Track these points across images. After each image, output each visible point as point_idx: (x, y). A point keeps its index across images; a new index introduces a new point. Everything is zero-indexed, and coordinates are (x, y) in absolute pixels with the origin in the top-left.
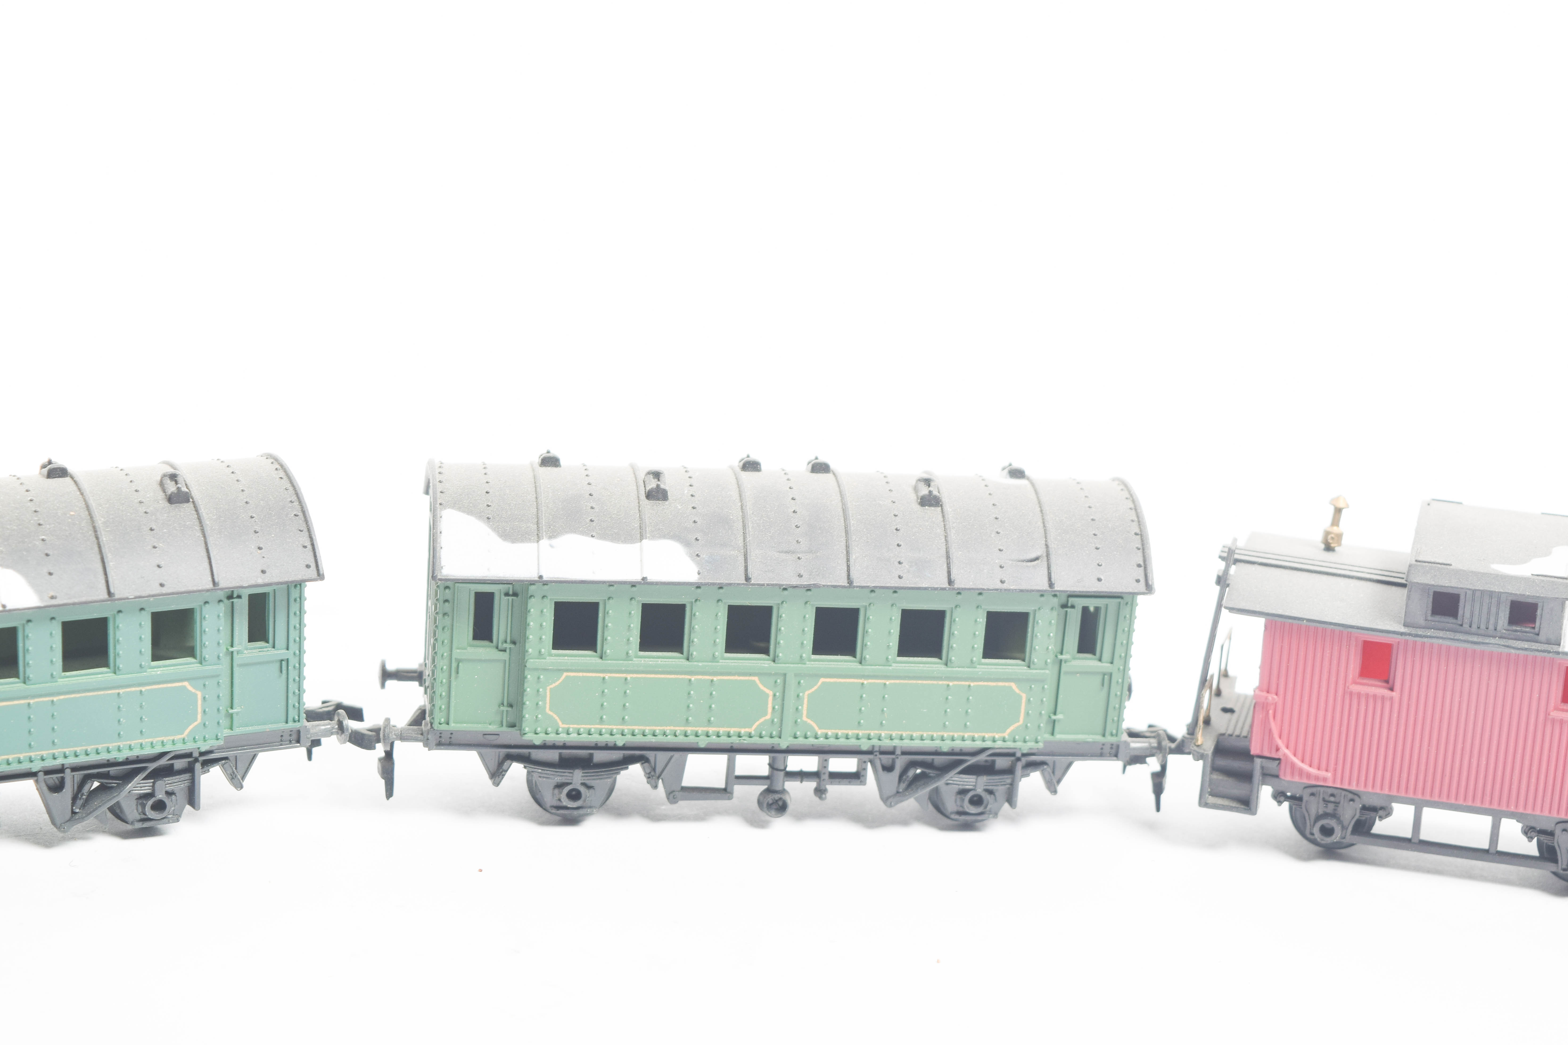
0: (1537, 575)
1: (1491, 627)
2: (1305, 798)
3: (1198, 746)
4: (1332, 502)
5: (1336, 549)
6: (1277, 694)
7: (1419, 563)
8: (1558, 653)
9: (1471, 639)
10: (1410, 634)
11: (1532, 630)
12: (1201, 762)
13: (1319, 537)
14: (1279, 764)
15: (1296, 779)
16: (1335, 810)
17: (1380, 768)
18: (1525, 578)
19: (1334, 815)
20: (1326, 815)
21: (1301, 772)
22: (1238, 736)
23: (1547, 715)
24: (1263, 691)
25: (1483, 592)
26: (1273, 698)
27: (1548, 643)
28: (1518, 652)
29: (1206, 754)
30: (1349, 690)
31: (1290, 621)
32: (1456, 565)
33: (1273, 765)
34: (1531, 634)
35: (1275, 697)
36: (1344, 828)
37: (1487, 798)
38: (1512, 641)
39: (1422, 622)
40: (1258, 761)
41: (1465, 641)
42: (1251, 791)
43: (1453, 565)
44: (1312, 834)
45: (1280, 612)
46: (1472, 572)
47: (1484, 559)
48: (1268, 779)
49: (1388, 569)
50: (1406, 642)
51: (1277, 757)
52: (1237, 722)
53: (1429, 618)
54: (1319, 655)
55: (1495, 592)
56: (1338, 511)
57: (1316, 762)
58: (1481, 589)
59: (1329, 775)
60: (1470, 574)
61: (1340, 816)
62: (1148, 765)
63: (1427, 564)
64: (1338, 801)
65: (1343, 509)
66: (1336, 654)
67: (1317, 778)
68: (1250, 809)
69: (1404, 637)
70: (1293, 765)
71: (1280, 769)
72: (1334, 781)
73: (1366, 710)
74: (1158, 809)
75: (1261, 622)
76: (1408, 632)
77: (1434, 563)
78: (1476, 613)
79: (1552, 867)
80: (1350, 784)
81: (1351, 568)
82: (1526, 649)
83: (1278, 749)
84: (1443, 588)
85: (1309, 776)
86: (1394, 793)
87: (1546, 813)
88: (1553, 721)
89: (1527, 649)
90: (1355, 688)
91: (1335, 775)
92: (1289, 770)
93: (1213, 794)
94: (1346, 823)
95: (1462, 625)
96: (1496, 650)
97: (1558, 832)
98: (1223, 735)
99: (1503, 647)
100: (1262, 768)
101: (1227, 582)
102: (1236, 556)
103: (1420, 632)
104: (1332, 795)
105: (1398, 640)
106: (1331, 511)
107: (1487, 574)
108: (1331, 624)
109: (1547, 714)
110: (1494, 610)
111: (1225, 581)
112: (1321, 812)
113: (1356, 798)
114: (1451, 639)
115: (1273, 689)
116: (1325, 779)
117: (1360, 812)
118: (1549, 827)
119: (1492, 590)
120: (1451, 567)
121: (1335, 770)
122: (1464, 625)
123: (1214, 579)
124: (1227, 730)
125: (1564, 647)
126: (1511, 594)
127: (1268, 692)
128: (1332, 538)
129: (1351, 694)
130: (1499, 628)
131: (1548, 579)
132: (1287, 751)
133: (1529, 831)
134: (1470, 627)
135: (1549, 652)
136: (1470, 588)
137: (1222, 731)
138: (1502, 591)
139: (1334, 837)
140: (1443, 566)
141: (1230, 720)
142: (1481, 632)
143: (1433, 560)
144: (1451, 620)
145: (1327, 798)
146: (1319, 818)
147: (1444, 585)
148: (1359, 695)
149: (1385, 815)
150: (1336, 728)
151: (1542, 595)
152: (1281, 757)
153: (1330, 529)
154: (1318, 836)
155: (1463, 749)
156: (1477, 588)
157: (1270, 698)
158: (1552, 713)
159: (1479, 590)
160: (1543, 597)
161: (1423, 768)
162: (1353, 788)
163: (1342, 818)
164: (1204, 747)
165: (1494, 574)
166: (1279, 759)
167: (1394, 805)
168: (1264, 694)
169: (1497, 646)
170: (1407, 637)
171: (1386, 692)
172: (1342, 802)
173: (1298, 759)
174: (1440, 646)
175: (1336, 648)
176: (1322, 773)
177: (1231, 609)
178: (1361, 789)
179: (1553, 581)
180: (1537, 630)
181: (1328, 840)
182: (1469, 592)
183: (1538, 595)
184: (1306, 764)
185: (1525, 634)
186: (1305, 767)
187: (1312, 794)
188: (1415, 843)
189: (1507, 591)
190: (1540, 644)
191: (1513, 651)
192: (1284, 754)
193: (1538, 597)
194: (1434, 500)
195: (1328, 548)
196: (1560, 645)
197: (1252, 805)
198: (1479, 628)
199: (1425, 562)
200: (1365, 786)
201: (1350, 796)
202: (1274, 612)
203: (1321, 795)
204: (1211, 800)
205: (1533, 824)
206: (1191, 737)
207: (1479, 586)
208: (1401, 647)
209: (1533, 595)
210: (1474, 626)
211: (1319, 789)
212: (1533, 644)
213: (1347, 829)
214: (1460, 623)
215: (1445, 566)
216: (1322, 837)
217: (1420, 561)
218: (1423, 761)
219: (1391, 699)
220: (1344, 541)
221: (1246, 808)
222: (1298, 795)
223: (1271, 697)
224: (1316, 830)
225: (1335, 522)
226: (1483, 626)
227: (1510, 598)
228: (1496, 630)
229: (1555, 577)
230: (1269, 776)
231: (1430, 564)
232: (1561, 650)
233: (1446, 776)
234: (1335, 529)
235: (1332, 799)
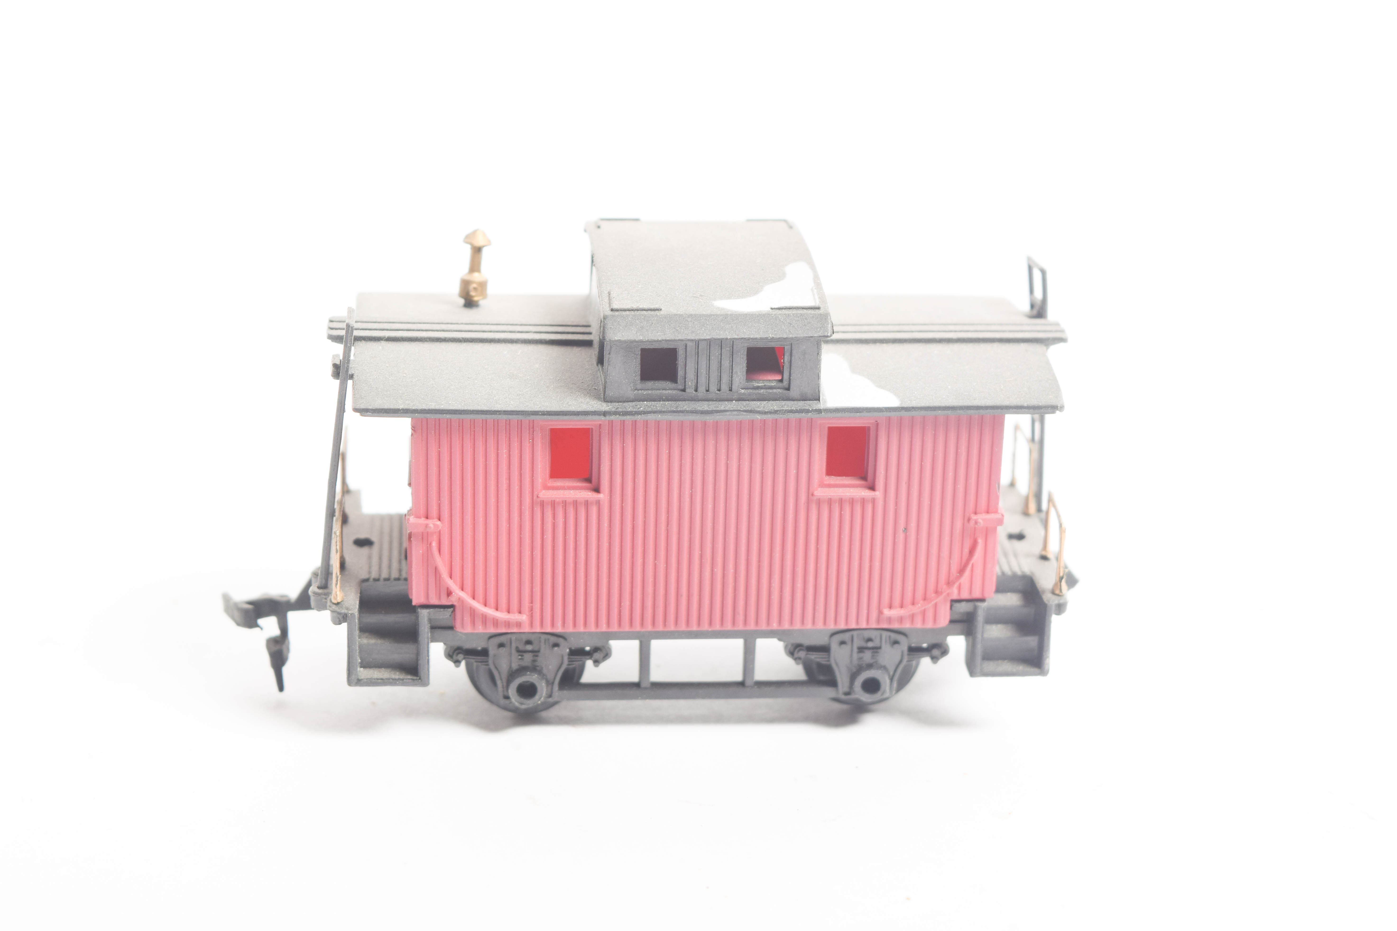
0: (779, 309)
1: (725, 387)
2: (491, 652)
3: (338, 604)
4: (468, 239)
5: (482, 303)
6: (439, 520)
7: (617, 313)
8: (819, 411)
9: (699, 408)
10: (616, 413)
11: (780, 384)
12: (344, 626)
13: (455, 289)
14: (454, 611)
15: (480, 629)
16: (534, 661)
17: (592, 599)
18: (764, 315)
19: (534, 668)
20: (522, 670)
21: (485, 619)
22: (387, 579)
23: (810, 496)
24: (420, 518)
25: (710, 342)
26: (435, 525)
27: (804, 398)
28: (764, 417)
29: (351, 614)
30: (539, 500)
31: (448, 416)
32: (667, 309)
33: (443, 616)
34: (779, 390)
35: (439, 523)
36: (550, 683)
37: (740, 617)
38: (755, 402)
39: (630, 394)
40: (424, 613)
41: (692, 412)
42: (418, 654)
43: (663, 309)
44: (507, 697)
45: (433, 406)
46: (691, 315)
47: (701, 296)
48: (439, 633)
49: (561, 323)
50: (611, 423)
51: (450, 603)
52: (380, 558)
53: (639, 386)
54: (492, 456)
55: (727, 339)
56: (477, 251)
57: (503, 602)
58: (708, 337)
59: (524, 618)
60: (689, 320)
61: (542, 668)
62: (262, 629)
63: (628, 313)
64: (536, 649)
65: (484, 246)
66: (515, 452)
67: (508, 624)
68: (420, 679)
69: (608, 418)
70: (473, 612)
71: (455, 619)
72: (531, 624)
73: (565, 523)
74: (281, 688)
75: (405, 423)
76: (614, 410)
77: (638, 310)
78: (703, 371)
79: (829, 692)
80: (553, 625)
81: (511, 328)
82: (776, 412)
83: (449, 593)
84: (654, 343)
85: (496, 622)
86: (615, 628)
87: (820, 625)
88: (819, 502)
89: (778, 411)
90: (546, 495)
91: (531, 617)
92: (467, 619)
93: (364, 665)
94: (550, 676)
95: (684, 390)
96: (734, 418)
97: (834, 647)
98: (367, 580)
99: (745, 413)
100: (430, 620)
101: (350, 373)
102: (356, 333)
103: (629, 407)
104: (529, 642)
105: (600, 423)
106: (467, 251)
107: (711, 315)
108: (506, 412)
109: (810, 494)
110: (726, 363)
111: (347, 371)
112: (515, 666)
113: (560, 641)
114: (674, 412)
115: (434, 512)
116: (519, 624)
117: (569, 658)
118: (821, 640)
119: (722, 337)
120: (662, 312)
121: (531, 609)
122: (688, 390)
123: (330, 369)
124: (370, 573)
125: (825, 402)
126: (749, 339)
127: (427, 518)
128: (475, 289)
129: (542, 504)
130: (734, 388)
131: (795, 312)
132: (462, 594)
133: (794, 650)
134: (696, 391)
135: (807, 411)
136: (693, 338)
137: (364, 575)
138: (736, 337)
139: (537, 697)
140: (649, 312)
141: (370, 557)
142: (711, 396)
143: (635, 307)
144: (668, 384)
145: (521, 647)
146: (512, 675)
147: (656, 339)
148: (553, 504)
149: (602, 657)
150: (527, 553)
151: (791, 336)
152: (455, 603)
153: (468, 278)
154: (515, 700)
155: (701, 557)
156: (702, 338)
157: (432, 526)
158: (816, 493)
159: (705, 340)
160: (792, 338)
161: (650, 589)
162: (559, 629)
163: (545, 671)
164: (346, 604)
165: (721, 315)
166: (452, 606)
167: (614, 644)
168: (423, 521)
169: (735, 413)
170: (613, 417)
171: (590, 495)
172: (542, 650)
173: (478, 602)
174: (658, 423)
175: (515, 445)
176: (515, 617)
177: (364, 411)
178: (570, 629)
179: (801, 315)
180: (785, 383)
181: (529, 704)
182: (689, 344)
183: (785, 336)
184: (490, 607)
185: (771, 391)
186: (490, 612)
187: (501, 645)
188: (646, 688)
189: (743, 336)
190: (792, 402)
191: (759, 417)
192: (459, 599)
193: (786, 338)
194: (603, 220)
195: (470, 303)
196: (819, 400)
197: (422, 672)
198: (708, 391)
199: (625, 310)
200: (575, 625)
201: (553, 640)
202: (424, 407)
203: (514, 645)
204: (363, 673)
205: (800, 640)
206: (325, 591)
207: (705, 334)
208: (605, 431)
209: (778, 336)
210: (702, 389)
211: (509, 636)
212: (783, 403)
213: (553, 683)
214: (681, 387)
215: (653, 313)
216: (522, 700)
217: (617, 310)
218: (650, 580)
219: (598, 503)
220: (490, 290)
221: (415, 678)
222: (480, 648)
223: (433, 524)
224: (512, 691)
225: (475, 266)
226: (713, 388)
227: (746, 345)
228: (731, 390)
229: (803, 308)
230: (439, 629)
231: (633, 313)
232: (821, 406)
233: (682, 596)
234: (476, 277)
235: (529, 647)
